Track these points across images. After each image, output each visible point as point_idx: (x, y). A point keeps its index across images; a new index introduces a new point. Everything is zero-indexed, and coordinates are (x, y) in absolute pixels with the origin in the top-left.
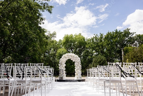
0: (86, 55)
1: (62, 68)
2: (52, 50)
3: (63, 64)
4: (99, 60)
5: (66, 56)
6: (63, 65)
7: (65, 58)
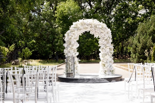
0: (122, 16)
1: (72, 51)
2: (45, 4)
3: (73, 43)
4: (152, 28)
5: (79, 26)
6: (73, 46)
7: (76, 31)
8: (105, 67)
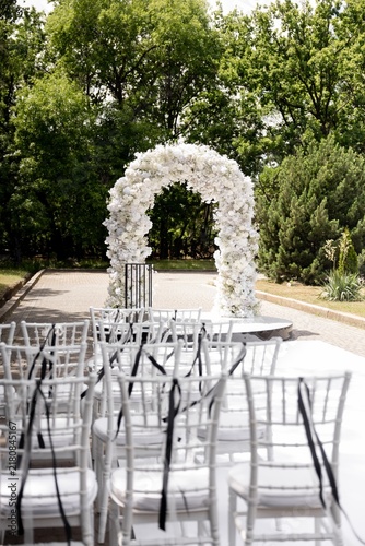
3: (135, 217)
4: (324, 173)
6: (136, 226)
7: (147, 180)
8: (232, 296)
